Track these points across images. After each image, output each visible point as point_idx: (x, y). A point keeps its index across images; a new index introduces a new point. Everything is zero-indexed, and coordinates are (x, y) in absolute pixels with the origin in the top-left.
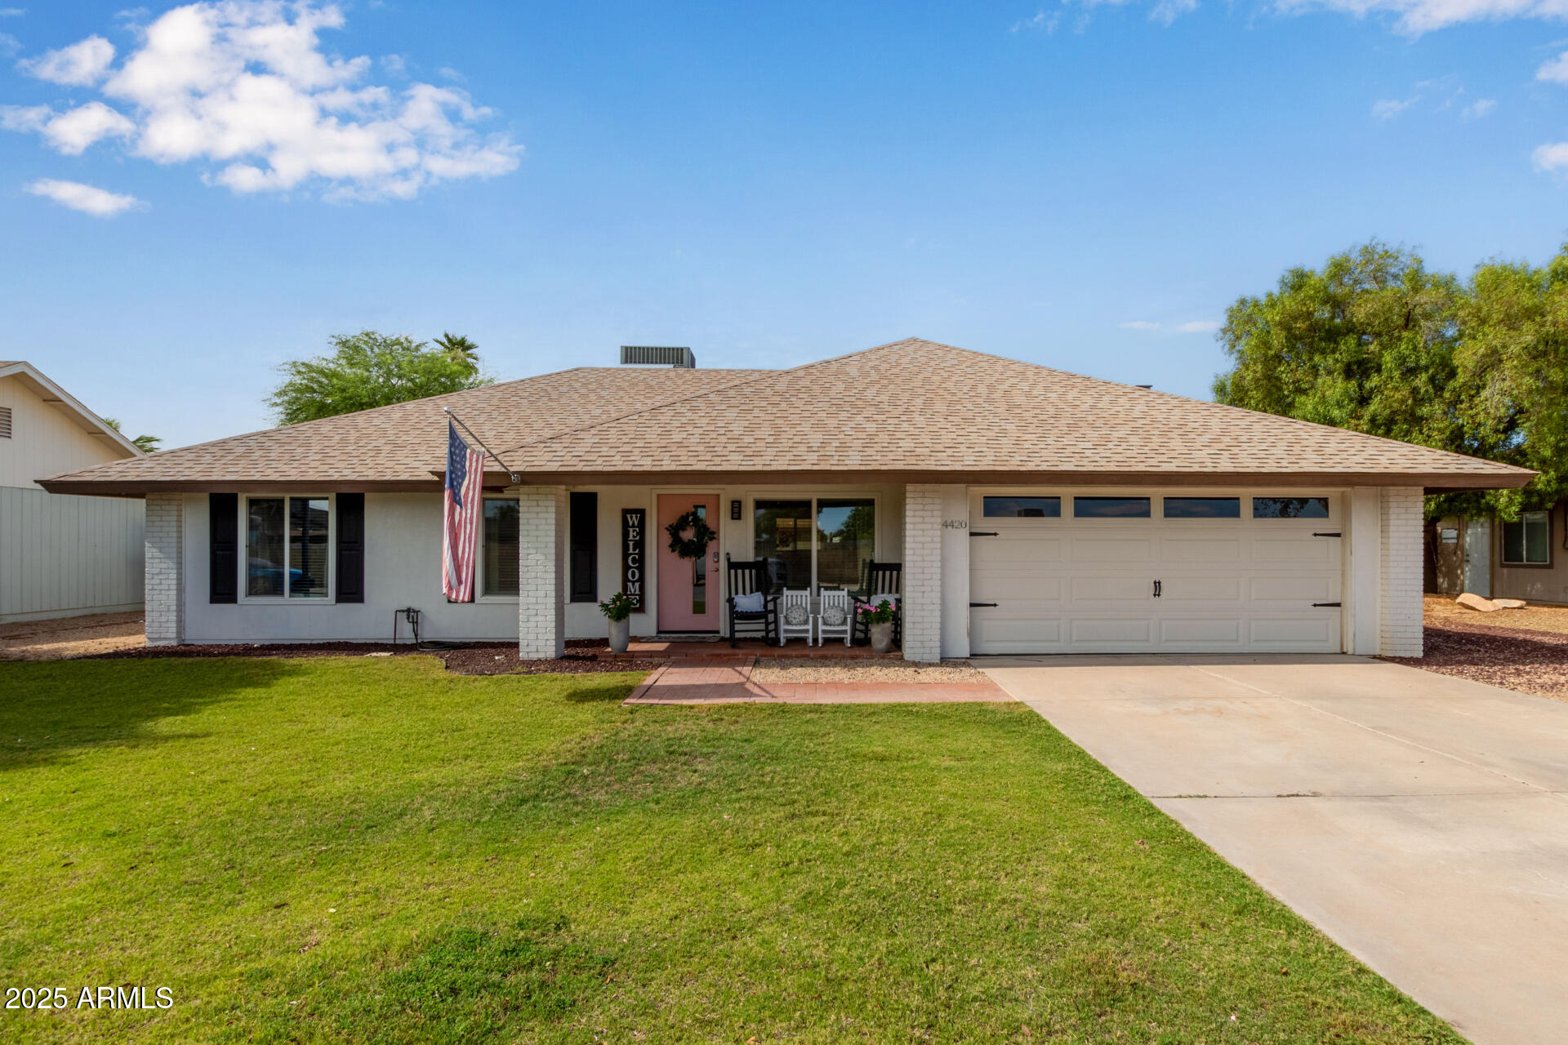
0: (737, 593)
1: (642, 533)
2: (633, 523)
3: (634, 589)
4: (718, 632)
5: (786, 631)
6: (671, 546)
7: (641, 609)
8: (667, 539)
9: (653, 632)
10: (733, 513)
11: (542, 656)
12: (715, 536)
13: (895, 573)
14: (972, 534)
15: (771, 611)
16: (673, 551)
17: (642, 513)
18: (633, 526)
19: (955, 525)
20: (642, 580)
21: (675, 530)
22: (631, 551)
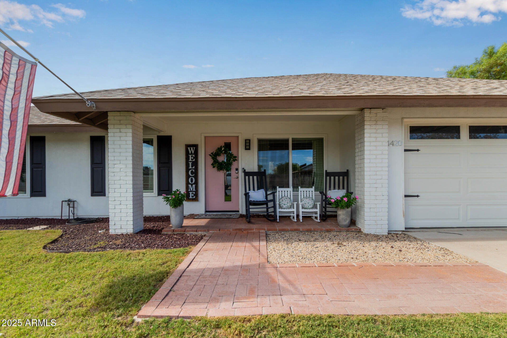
0: (250, 190)
1: (196, 157)
2: (192, 152)
3: (192, 188)
4: (238, 211)
5: (280, 212)
6: (212, 164)
7: (196, 199)
8: (210, 161)
9: (203, 212)
10: (246, 146)
11: (124, 232)
12: (237, 159)
13: (345, 177)
14: (406, 150)
15: (271, 201)
16: (214, 167)
17: (196, 147)
18: (192, 154)
19: (395, 143)
20: (196, 183)
21: (214, 156)
22: (190, 167)
